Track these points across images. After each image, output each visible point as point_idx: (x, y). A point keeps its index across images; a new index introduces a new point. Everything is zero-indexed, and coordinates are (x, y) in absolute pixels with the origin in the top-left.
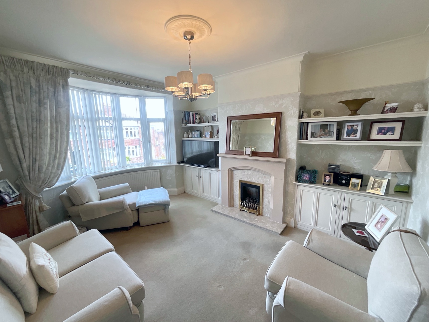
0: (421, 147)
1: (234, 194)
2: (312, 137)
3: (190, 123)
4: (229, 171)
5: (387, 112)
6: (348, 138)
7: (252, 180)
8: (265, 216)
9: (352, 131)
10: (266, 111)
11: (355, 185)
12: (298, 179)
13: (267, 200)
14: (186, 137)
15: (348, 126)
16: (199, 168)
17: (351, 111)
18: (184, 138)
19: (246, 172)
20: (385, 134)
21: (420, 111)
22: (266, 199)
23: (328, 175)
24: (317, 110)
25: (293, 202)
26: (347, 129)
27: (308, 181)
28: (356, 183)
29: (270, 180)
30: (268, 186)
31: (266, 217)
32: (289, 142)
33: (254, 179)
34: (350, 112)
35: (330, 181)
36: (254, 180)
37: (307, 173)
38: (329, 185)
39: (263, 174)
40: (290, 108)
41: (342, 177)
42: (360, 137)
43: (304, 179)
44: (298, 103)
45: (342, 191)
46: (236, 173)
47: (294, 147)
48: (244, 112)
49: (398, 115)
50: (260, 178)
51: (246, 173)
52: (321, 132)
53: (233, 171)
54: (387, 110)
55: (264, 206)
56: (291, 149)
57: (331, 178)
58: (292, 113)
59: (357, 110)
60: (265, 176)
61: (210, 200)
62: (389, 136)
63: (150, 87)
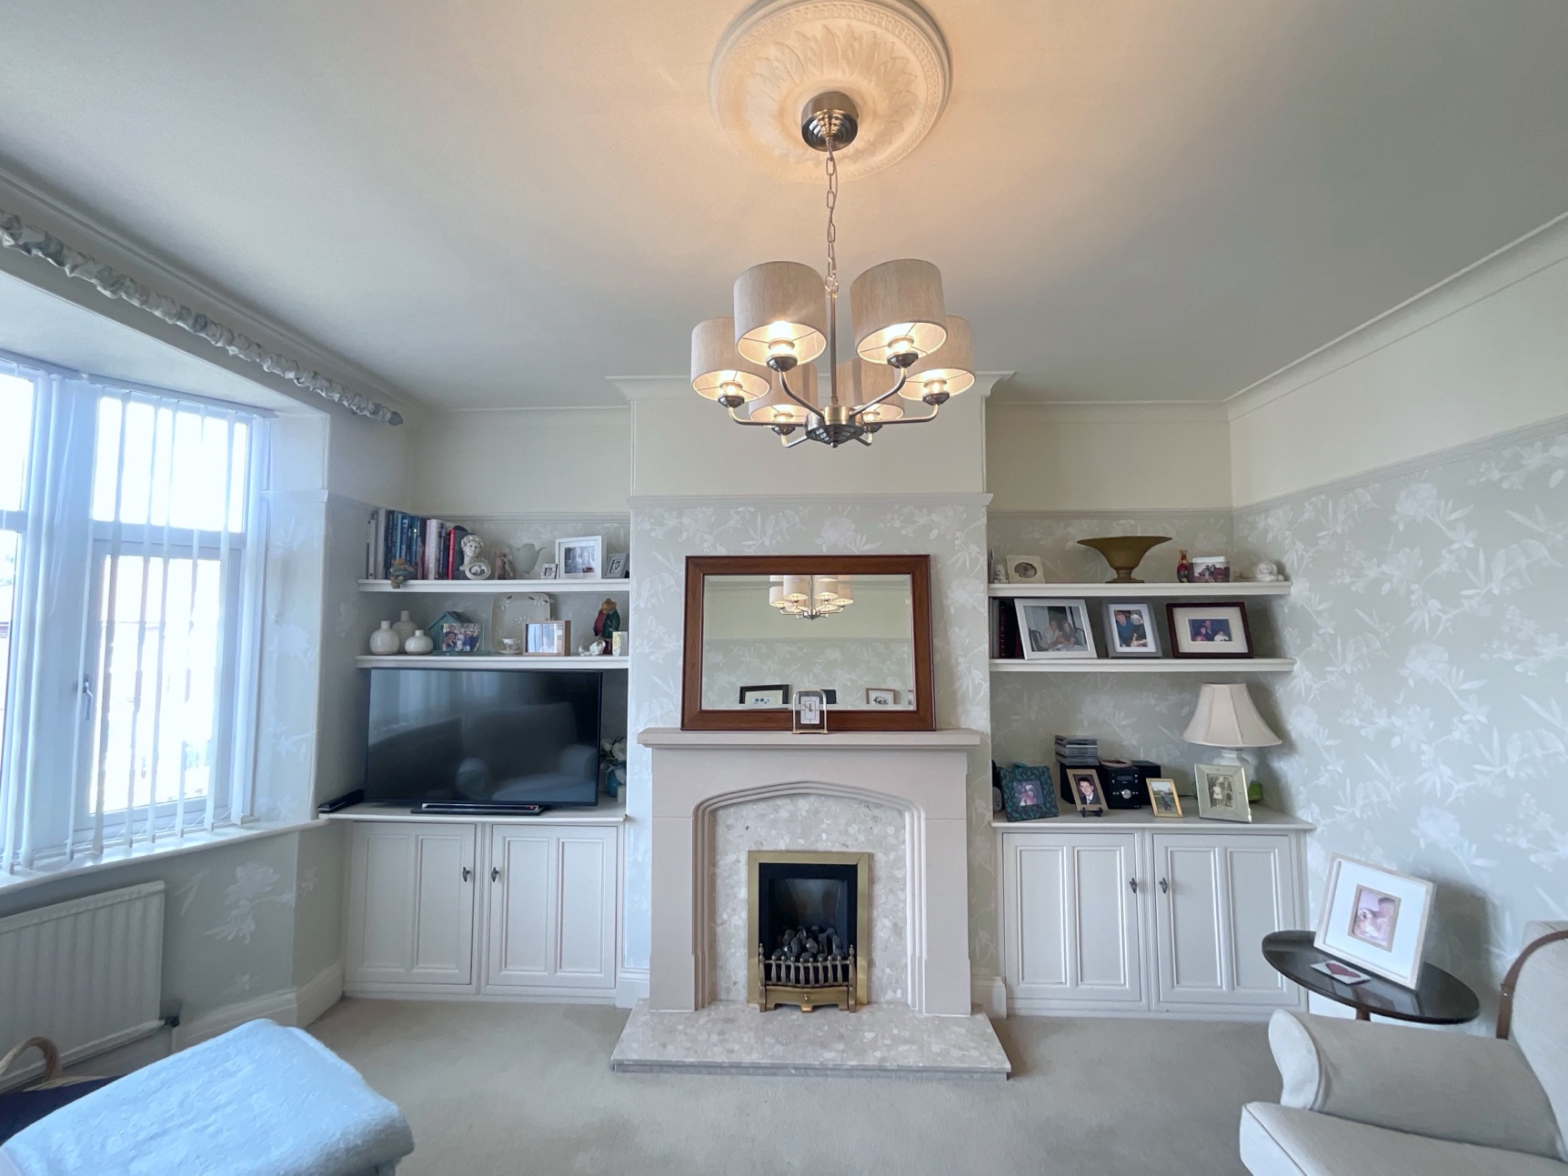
0: (1289, 673)
1: (719, 930)
2: (1035, 649)
3: (419, 575)
4: (700, 813)
5: (1201, 579)
6: (1125, 649)
7: (817, 841)
8: (883, 1000)
9: (1131, 632)
10: (866, 548)
11: (1166, 802)
12: (1006, 808)
13: (887, 922)
14: (388, 649)
15: (1118, 612)
16: (484, 824)
17: (1117, 569)
18: (372, 653)
19: (785, 808)
20: (1210, 638)
21: (1278, 580)
22: (886, 917)
23: (1084, 779)
24: (1024, 559)
25: (993, 906)
26: (1117, 622)
27: (1035, 808)
28: (1166, 794)
29: (897, 831)
30: (892, 856)
31: (888, 1003)
32: (960, 668)
33: (824, 836)
34: (1113, 574)
35: (1096, 800)
36: (826, 841)
37: (1025, 781)
38: (1098, 813)
39: (868, 807)
40: (957, 542)
41: (1119, 778)
42: (1157, 647)
43: (1023, 804)
44: (984, 528)
45: (1143, 829)
46: (731, 821)
47: (982, 685)
48: (767, 543)
49: (1235, 587)
50: (853, 829)
51: (784, 814)
52: (1054, 631)
53: (714, 812)
54: (1202, 574)
55: (878, 956)
56: (971, 693)
57: (1095, 786)
58: (965, 562)
59: (1133, 568)
60: (876, 812)
61: (562, 1001)
62: (1219, 645)
63: (212, 328)
